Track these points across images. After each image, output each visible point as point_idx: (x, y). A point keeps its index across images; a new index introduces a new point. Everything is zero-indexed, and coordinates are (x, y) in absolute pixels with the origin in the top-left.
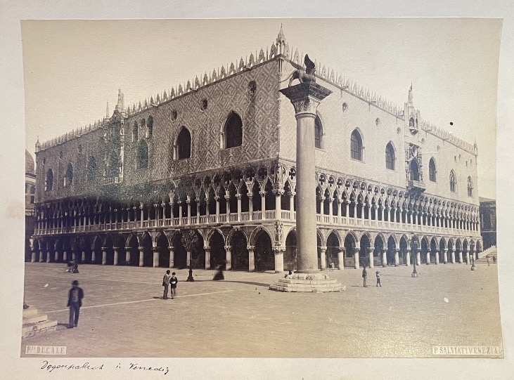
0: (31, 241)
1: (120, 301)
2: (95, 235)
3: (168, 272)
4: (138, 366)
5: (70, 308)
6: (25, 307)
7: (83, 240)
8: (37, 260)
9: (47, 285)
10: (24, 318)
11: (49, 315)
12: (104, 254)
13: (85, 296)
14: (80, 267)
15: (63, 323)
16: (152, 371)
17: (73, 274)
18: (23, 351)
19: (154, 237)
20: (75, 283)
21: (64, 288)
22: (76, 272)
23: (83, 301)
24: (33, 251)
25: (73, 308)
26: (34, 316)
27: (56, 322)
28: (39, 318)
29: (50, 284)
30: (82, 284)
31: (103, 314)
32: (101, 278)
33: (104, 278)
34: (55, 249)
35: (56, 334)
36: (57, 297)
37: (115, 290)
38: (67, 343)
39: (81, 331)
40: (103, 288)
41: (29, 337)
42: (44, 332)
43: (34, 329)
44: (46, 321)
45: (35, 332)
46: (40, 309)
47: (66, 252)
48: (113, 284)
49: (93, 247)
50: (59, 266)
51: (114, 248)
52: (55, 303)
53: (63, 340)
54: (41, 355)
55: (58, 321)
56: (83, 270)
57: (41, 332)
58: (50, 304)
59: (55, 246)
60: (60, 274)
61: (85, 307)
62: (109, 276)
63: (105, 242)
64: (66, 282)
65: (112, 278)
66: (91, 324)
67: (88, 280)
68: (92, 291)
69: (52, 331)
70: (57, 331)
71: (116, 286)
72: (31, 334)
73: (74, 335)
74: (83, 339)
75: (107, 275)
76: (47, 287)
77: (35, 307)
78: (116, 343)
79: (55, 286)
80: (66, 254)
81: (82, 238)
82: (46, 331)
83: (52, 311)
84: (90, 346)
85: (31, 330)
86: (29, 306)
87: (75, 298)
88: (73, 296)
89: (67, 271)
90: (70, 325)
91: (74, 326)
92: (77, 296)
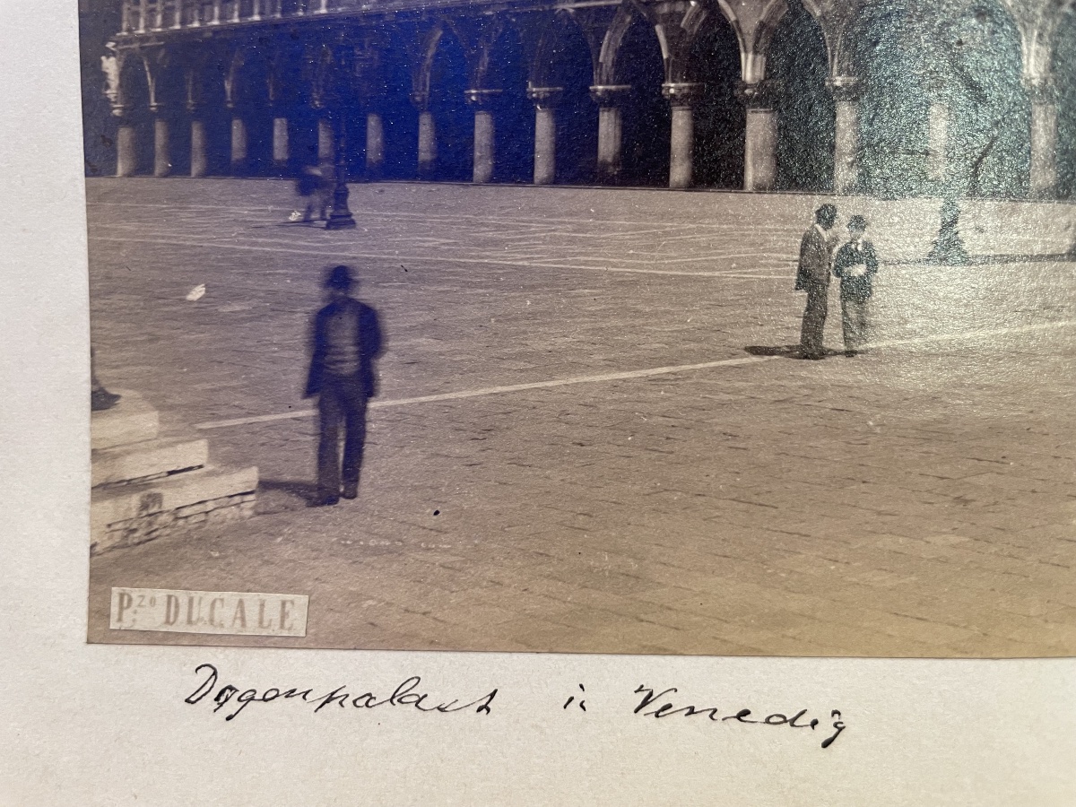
0: (111, 66)
1: (574, 368)
2: (428, 26)
3: (826, 216)
4: (679, 702)
5: (321, 406)
6: (102, 401)
7: (366, 56)
8: (143, 167)
9: (197, 293)
10: (96, 455)
11: (216, 440)
13: (391, 344)
14: (361, 197)
15: (287, 477)
16: (755, 732)
17: (327, 235)
18: (98, 613)
19: (749, 26)
20: (340, 278)
21: (281, 305)
22: (341, 220)
23: (385, 369)
24: (121, 121)
26: (142, 444)
27: (248, 477)
28: (166, 452)
29: (216, 286)
30: (376, 285)
31: (486, 435)
32: (472, 251)
33: (488, 253)
34: (229, 102)
35: (255, 530)
36: (253, 349)
37: (542, 313)
38: (309, 577)
39: (380, 518)
40: (480, 306)
41: (123, 547)
42: (193, 520)
43: (144, 506)
44: (200, 467)
45: (150, 524)
46: (171, 408)
47: (284, 120)
48: (534, 282)
49: (424, 90)
50: (254, 196)
51: (534, 90)
52: (245, 382)
53: (291, 564)
54: (184, 634)
55: (260, 471)
56: (376, 212)
57: (181, 522)
58: (218, 385)
59: (228, 86)
60: (259, 231)
61: (397, 399)
62: (512, 240)
63: (486, 59)
64: (291, 272)
65: (525, 253)
66: (430, 483)
67: (403, 264)
68: (427, 317)
69: (232, 519)
70: (257, 518)
71: (551, 291)
72: (135, 530)
73: (346, 540)
74: (389, 556)
75: (503, 237)
76: (200, 301)
77: (145, 398)
78: (560, 581)
79: (237, 297)
80: (285, 127)
81: (364, 42)
82: (203, 517)
83: (228, 417)
84: (426, 594)
85: (133, 514)
86: (117, 397)
87: (343, 354)
88: (333, 343)
89: (295, 216)
90: (320, 488)
91: (344, 495)
92: (352, 345)
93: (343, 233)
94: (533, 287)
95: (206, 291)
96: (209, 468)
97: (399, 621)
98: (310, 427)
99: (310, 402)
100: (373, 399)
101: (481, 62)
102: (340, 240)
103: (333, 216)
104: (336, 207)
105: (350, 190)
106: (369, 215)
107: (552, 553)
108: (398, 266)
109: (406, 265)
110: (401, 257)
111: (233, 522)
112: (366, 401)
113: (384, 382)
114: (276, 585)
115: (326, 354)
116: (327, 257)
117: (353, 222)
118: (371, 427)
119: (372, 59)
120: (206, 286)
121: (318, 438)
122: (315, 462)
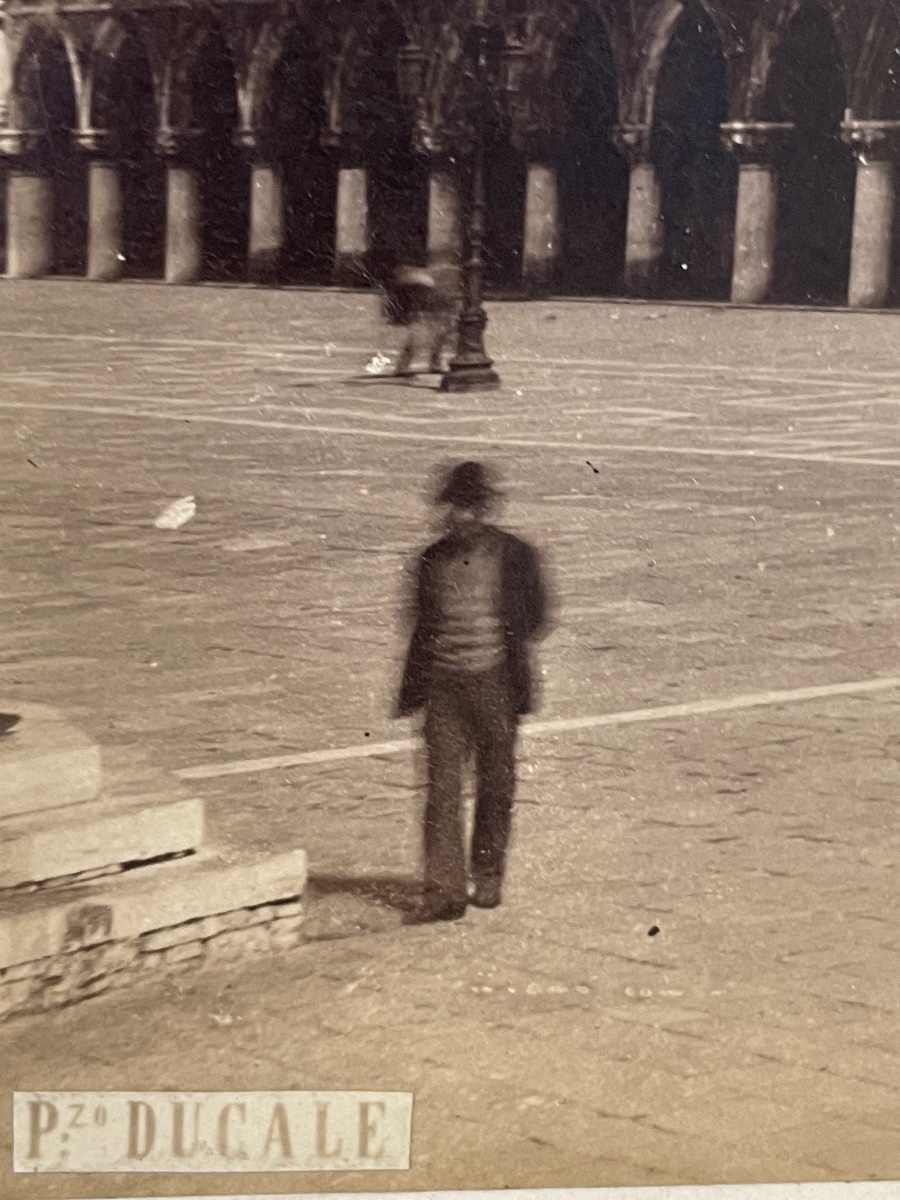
5: (427, 732)
7: (529, 50)
9: (179, 513)
11: (217, 801)
12: (753, 190)
13: (565, 613)
14: (510, 329)
15: (363, 869)
17: (443, 402)
20: (466, 485)
21: (348, 538)
22: (470, 373)
23: (554, 661)
24: (15, 164)
25: (453, 733)
26: (76, 813)
27: (290, 869)
28: (122, 824)
29: (215, 501)
30: (538, 499)
31: (747, 784)
32: (725, 434)
33: (753, 439)
34: (247, 134)
35: (302, 972)
36: (291, 624)
37: (855, 552)
38: (411, 1057)
39: (547, 942)
40: (737, 538)
41: (33, 1012)
42: (174, 956)
43: (75, 932)
44: (190, 852)
45: (88, 965)
46: (128, 738)
47: (359, 173)
48: (842, 494)
49: (642, 121)
50: (295, 323)
51: (855, 126)
52: (278, 688)
53: (376, 1034)
54: (167, 1176)
55: (311, 857)
56: (539, 359)
57: (152, 961)
58: (221, 693)
59: (245, 102)
60: (305, 392)
61: (574, 716)
62: (803, 413)
63: (763, 64)
64: (370, 473)
65: (828, 438)
66: (639, 876)
67: (589, 458)
68: (636, 561)
69: (256, 951)
70: (304, 949)
71: (874, 511)
72: (57, 980)
73: (480, 985)
74: (565, 1014)
75: (786, 407)
76: (184, 530)
77: (74, 720)
78: (886, 1050)
79: (264, 522)
80: (362, 188)
81: (525, 20)
82: (196, 950)
83: (243, 755)
84: (638, 1081)
85: (53, 948)
86: (14, 719)
87: (470, 632)
88: (451, 610)
89: (379, 365)
90: (429, 889)
91: (475, 902)
92: (490, 615)
93: (474, 398)
94: (839, 503)
95: (198, 511)
96: (206, 854)
97: (587, 1133)
98: (408, 773)
99: (406, 724)
100: (529, 717)
101: (754, 69)
102: (467, 413)
103: (454, 366)
104: (463, 348)
105: (490, 316)
106: (525, 364)
107: (873, 1001)
108: (581, 461)
109: (596, 464)
110: (587, 446)
111: (257, 958)
112: (515, 722)
113: (549, 685)
114: (348, 1075)
115: (438, 633)
116: (440, 446)
117: (494, 378)
118: (526, 771)
119: (539, 55)
120: (198, 501)
121: (423, 793)
122: (418, 840)
